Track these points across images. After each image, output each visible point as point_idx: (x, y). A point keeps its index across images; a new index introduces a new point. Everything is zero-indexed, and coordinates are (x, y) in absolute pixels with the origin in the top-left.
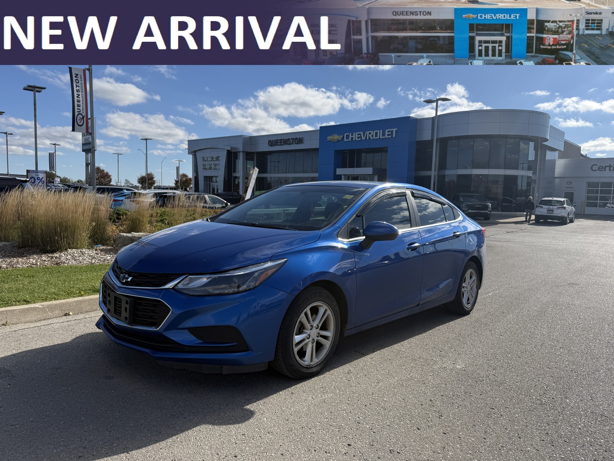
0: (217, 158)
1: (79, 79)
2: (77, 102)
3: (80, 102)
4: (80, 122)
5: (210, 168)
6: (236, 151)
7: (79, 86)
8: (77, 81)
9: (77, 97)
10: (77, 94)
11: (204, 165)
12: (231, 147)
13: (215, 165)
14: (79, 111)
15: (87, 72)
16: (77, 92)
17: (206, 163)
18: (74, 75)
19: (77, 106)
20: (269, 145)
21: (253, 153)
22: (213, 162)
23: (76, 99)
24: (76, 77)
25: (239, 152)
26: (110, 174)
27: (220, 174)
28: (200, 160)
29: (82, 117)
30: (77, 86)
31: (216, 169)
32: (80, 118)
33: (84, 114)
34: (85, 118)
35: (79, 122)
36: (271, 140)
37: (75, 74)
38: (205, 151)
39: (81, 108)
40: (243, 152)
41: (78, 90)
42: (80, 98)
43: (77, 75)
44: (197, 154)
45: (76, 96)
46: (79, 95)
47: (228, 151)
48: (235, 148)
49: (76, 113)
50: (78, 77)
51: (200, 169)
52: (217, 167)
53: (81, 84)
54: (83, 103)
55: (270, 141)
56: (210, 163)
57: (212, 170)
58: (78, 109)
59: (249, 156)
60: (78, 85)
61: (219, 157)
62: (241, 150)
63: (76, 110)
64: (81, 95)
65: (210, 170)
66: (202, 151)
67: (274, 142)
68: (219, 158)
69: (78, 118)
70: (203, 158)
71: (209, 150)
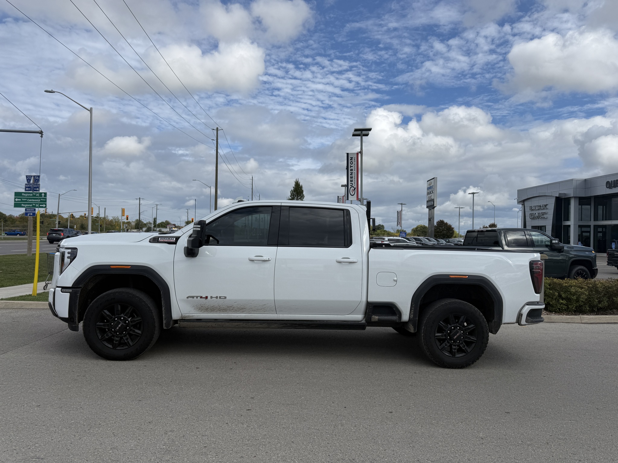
0: (546, 206)
1: (353, 161)
2: (351, 178)
3: (352, 178)
4: (353, 192)
5: (538, 217)
6: (565, 197)
7: (352, 167)
8: (351, 163)
9: (351, 175)
10: (351, 173)
11: (531, 215)
12: (560, 194)
13: (544, 214)
14: (352, 184)
15: (360, 155)
16: (351, 171)
17: (534, 212)
18: (349, 159)
19: (351, 181)
20: (607, 188)
21: (589, 198)
22: (540, 211)
23: (350, 176)
24: (351, 160)
25: (570, 198)
26: (452, 226)
27: (548, 223)
28: (527, 209)
29: (353, 189)
30: (351, 167)
31: (544, 218)
32: (352, 190)
33: (355, 186)
34: (356, 190)
35: (351, 192)
36: (610, 181)
37: (351, 158)
38: (533, 199)
39: (353, 182)
40: (574, 197)
41: (352, 169)
42: (352, 175)
43: (352, 158)
44: (526, 203)
45: (349, 174)
46: (352, 173)
47: (556, 197)
48: (565, 194)
49: (350, 187)
50: (352, 160)
51: (528, 218)
52: (545, 216)
53: (354, 164)
54: (355, 179)
55: (608, 182)
56: (538, 212)
57: (540, 220)
58: (351, 183)
59: (583, 201)
60: (352, 165)
61: (547, 205)
62: (572, 196)
63: (350, 184)
64: (353, 173)
65: (538, 220)
66: (530, 200)
67: (613, 183)
68: (547, 207)
69: (351, 190)
70: (531, 207)
71: (537, 199)
